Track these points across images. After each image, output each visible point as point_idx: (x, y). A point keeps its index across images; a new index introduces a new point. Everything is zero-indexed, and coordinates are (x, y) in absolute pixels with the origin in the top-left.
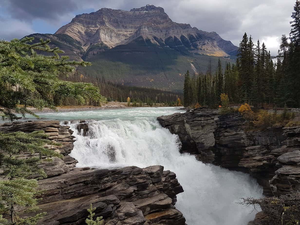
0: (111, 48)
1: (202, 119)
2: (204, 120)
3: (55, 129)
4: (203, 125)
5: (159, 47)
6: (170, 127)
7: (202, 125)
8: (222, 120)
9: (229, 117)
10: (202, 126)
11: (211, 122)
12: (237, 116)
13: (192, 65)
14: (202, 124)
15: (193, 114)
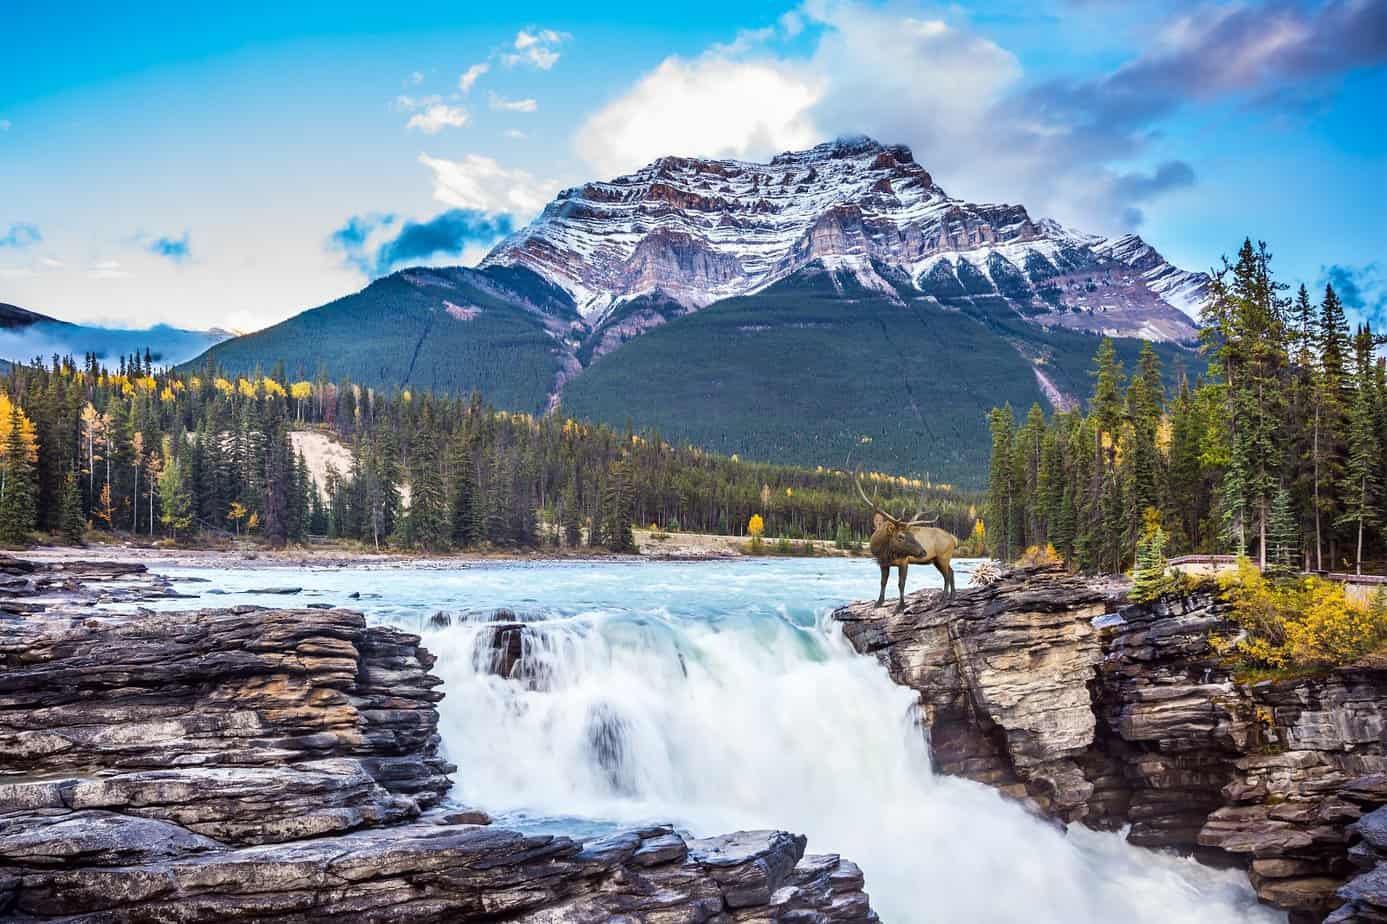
0: (692, 310)
1: (1035, 623)
2: (1042, 627)
3: (342, 643)
4: (1038, 647)
5: (894, 302)
6: (885, 652)
7: (1033, 649)
8: (1138, 625)
9: (1167, 613)
10: (1032, 653)
11: (1075, 637)
12: (1203, 611)
13: (1038, 374)
14: (1032, 643)
15: (994, 596)
